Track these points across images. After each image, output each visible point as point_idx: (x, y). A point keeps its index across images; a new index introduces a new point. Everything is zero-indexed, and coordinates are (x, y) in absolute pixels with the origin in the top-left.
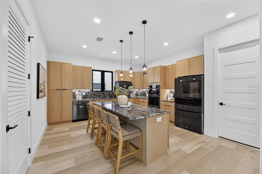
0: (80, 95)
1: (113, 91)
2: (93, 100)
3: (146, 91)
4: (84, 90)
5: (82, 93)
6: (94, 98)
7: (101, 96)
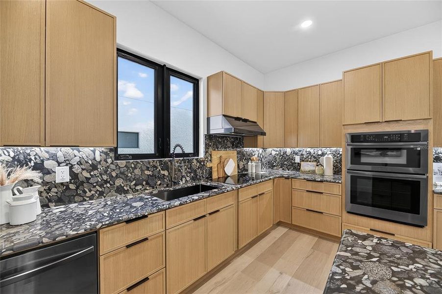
0: (28, 183)
1: (202, 155)
2: (129, 221)
3: (297, 154)
4: (60, 153)
5: (48, 172)
6: (126, 192)
7: (159, 178)
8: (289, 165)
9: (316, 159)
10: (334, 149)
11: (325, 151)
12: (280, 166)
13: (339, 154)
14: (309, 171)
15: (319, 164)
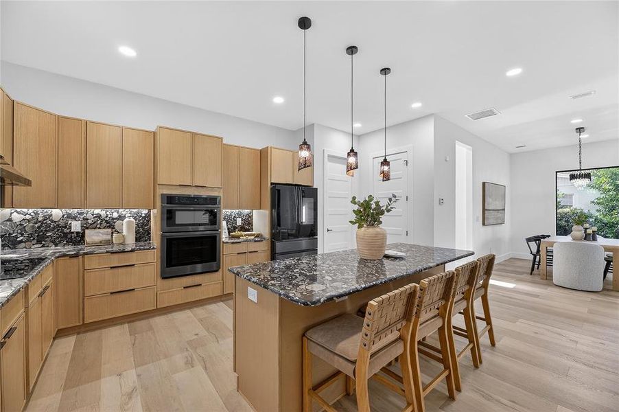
8: (57, 238)
9: (110, 224)
10: (135, 210)
11: (123, 213)
12: (35, 241)
13: (141, 216)
14: (101, 242)
15: (114, 230)
